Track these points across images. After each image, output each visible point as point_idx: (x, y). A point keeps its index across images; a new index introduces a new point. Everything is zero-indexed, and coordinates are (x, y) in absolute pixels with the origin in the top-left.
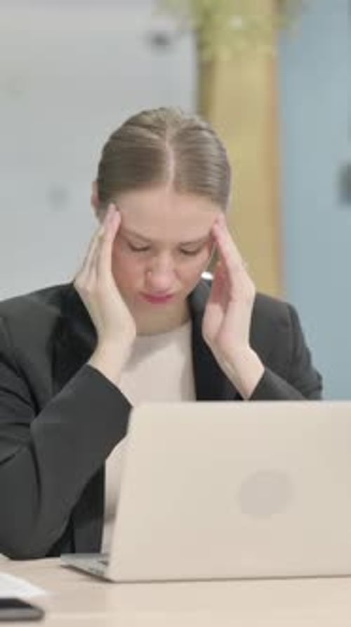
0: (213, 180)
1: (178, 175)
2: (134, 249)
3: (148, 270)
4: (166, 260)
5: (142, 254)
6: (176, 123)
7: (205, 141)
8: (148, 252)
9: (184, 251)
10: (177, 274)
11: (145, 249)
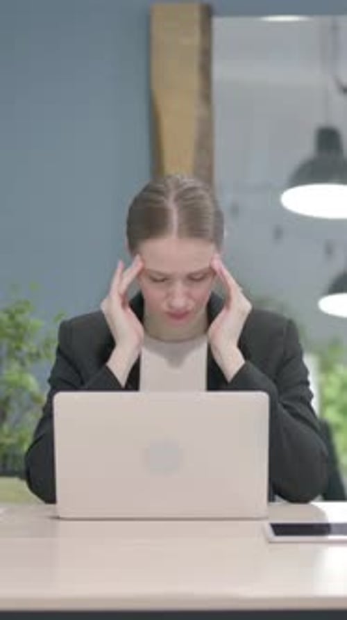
0: (209, 227)
1: (180, 225)
2: (155, 280)
3: (169, 295)
4: (179, 287)
5: (162, 284)
6: (178, 185)
7: (201, 197)
8: (166, 282)
9: (192, 278)
10: (189, 296)
11: (163, 280)
